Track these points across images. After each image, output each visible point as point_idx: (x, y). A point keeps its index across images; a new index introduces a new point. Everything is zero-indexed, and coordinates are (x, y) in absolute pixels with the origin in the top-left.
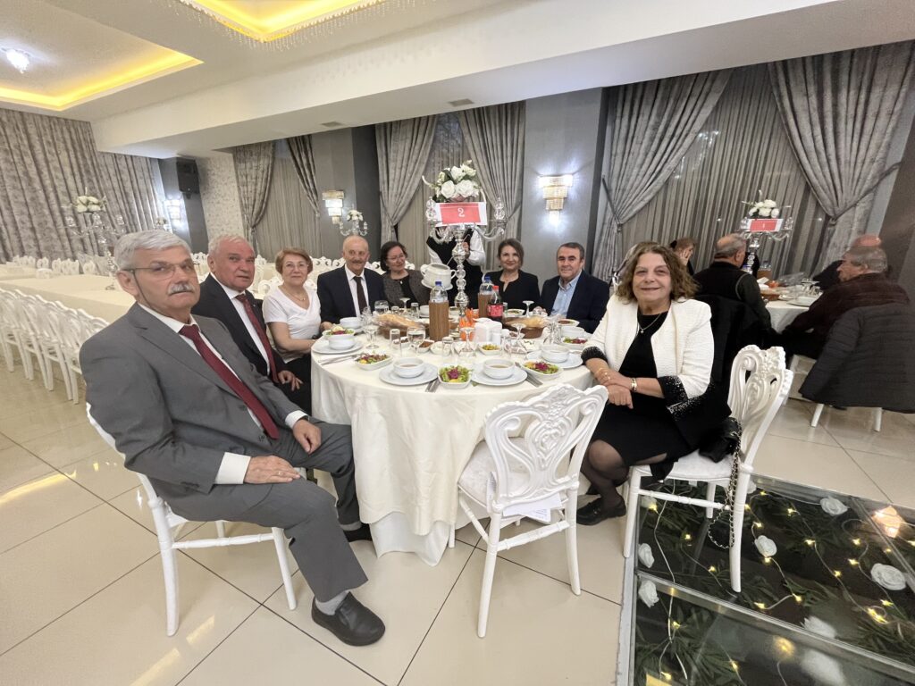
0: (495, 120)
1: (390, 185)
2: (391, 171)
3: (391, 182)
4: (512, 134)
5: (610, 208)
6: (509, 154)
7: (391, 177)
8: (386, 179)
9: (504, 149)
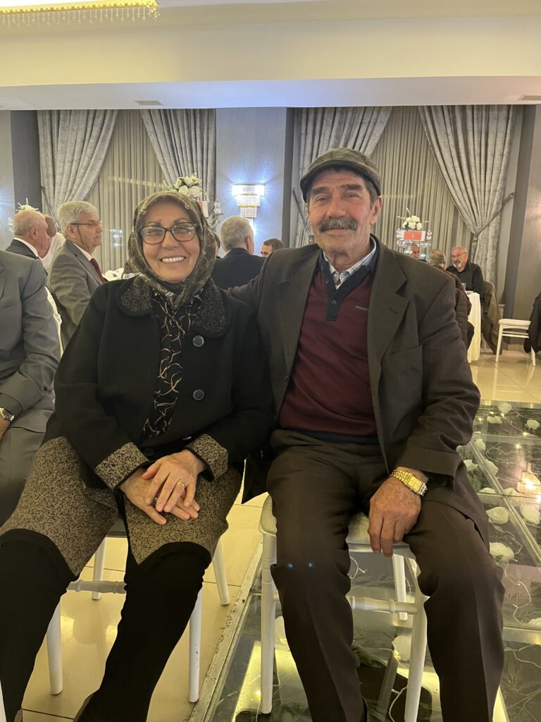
0: (183, 123)
1: (57, 180)
2: (58, 164)
3: (58, 178)
4: (202, 139)
5: (301, 220)
6: (199, 159)
7: (58, 171)
8: (51, 172)
9: (194, 153)
